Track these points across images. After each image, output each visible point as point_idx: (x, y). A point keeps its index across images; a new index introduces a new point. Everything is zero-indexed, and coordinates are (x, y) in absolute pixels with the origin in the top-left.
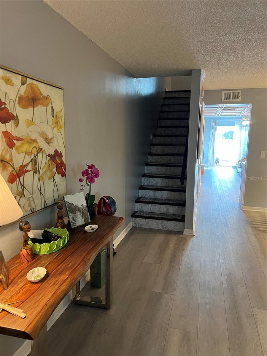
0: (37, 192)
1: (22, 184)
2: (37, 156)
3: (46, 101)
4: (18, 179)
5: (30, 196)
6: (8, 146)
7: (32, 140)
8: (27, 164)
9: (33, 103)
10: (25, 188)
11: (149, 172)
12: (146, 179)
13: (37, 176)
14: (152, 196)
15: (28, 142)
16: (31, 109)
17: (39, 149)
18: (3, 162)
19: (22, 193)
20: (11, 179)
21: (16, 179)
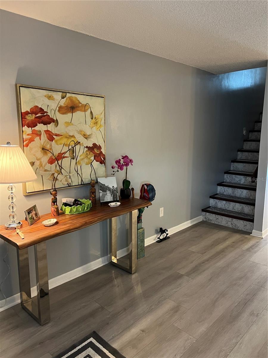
0: (73, 172)
1: (60, 165)
2: (74, 147)
3: (85, 108)
4: (56, 162)
5: (68, 174)
6: (49, 139)
7: (70, 136)
8: (65, 152)
9: (72, 110)
10: (63, 168)
11: (235, 168)
12: (229, 176)
13: (74, 161)
14: (231, 194)
15: (66, 137)
16: (70, 115)
17: (76, 143)
18: (44, 150)
19: (60, 171)
20: (51, 161)
21: (55, 162)
